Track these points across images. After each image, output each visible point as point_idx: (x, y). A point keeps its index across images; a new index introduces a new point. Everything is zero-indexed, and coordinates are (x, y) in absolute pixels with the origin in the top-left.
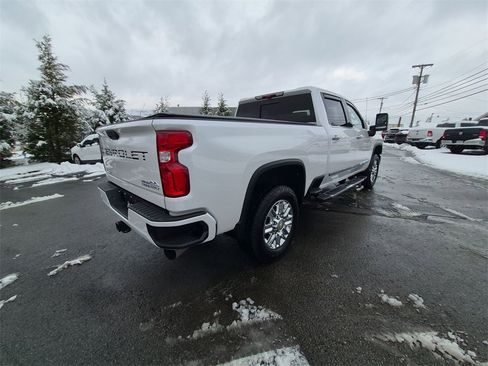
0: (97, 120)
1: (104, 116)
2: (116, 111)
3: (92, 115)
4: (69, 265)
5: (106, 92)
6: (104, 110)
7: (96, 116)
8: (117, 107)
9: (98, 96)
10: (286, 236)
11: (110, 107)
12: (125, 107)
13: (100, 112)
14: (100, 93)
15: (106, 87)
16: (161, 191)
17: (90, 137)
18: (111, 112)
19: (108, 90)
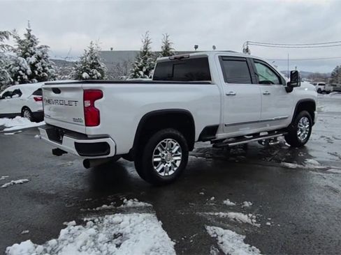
0: (18, 68)
1: (25, 64)
2: (39, 58)
3: (12, 63)
4: (14, 183)
5: (29, 36)
6: (25, 57)
7: (17, 64)
8: (40, 54)
9: (20, 42)
10: (175, 169)
11: (32, 54)
12: (49, 53)
13: (22, 59)
14: (23, 38)
15: (29, 31)
16: (84, 123)
17: (11, 89)
18: (33, 59)
19: (32, 33)
